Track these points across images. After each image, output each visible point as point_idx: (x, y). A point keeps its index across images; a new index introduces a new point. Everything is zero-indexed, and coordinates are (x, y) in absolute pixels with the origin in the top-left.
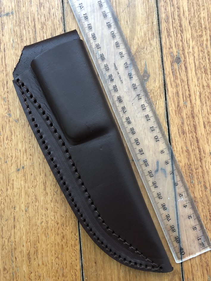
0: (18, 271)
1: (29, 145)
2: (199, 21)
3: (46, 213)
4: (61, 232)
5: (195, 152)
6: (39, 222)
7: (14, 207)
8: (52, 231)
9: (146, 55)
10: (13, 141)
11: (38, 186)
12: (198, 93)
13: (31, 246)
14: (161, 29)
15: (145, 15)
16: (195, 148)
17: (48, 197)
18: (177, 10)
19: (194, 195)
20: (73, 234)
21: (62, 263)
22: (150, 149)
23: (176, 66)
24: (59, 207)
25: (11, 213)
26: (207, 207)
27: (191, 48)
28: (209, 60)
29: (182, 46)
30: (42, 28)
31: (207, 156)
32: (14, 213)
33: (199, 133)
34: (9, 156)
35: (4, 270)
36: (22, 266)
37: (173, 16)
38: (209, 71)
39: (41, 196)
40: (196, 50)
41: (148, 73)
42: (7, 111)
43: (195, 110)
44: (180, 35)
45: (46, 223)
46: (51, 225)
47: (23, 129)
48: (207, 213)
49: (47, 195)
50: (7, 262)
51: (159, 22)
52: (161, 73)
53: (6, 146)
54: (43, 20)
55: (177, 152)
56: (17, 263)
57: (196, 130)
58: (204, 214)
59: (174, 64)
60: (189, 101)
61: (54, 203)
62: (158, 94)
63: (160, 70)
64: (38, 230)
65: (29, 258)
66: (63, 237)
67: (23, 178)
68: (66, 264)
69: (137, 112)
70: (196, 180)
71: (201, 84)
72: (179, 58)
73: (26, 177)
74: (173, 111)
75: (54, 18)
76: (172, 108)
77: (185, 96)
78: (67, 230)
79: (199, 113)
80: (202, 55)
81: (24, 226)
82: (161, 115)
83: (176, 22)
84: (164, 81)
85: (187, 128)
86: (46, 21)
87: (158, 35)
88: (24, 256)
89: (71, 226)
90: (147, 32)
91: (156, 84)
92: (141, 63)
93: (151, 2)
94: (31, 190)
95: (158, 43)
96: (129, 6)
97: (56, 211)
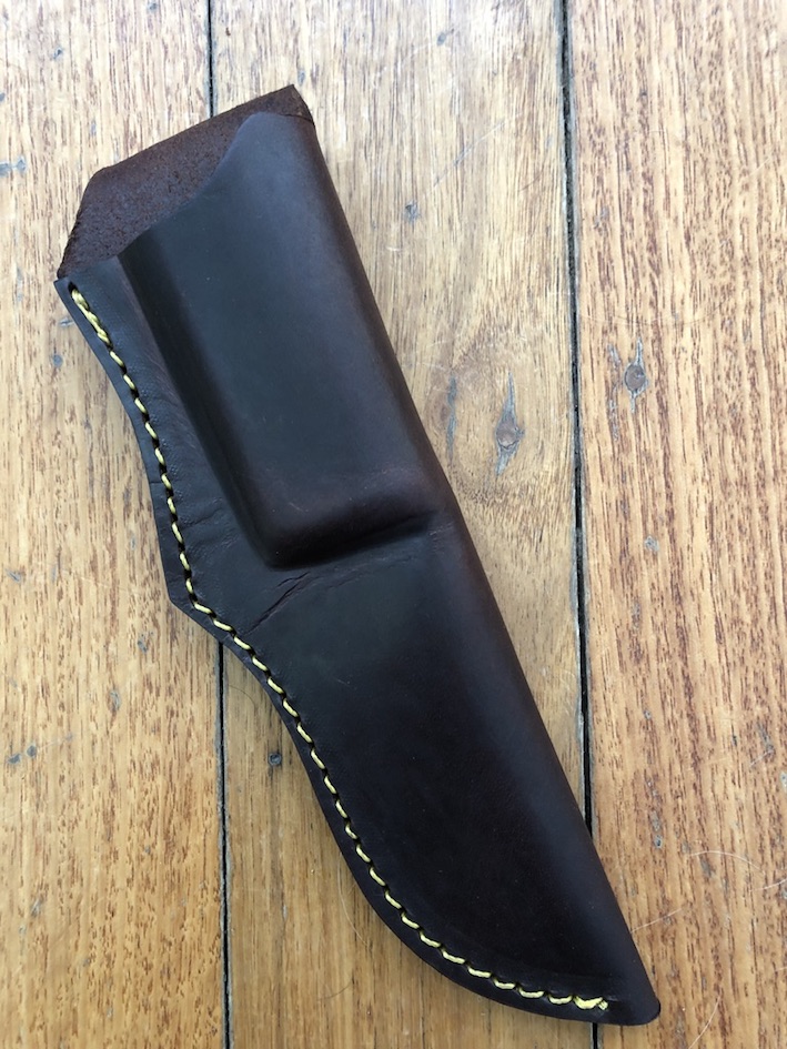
1: (58, 669)
2: (723, 233)
3: (108, 927)
4: (159, 1000)
5: (675, 733)
6: (81, 956)
8: (126, 996)
9: (515, 353)
10: (2, 652)
11: (82, 824)
12: (703, 509)
13: (46, 1042)
14: (576, 255)
15: (522, 197)
16: (677, 716)
17: (117, 868)
18: (641, 186)
19: (664, 892)
20: (203, 1008)
23: (626, 401)
24: (156, 906)
26: (710, 943)
27: (687, 332)
28: (753, 385)
29: (655, 324)
31: (721, 747)
33: (696, 658)
37: (624, 209)
38: (750, 426)
40: (706, 342)
41: (518, 421)
43: (686, 573)
44: (648, 283)
45: (106, 963)
46: (125, 971)
47: (40, 608)
48: (707, 963)
49: (116, 858)
51: (570, 225)
52: (568, 423)
55: (609, 728)
57: (684, 649)
58: (698, 969)
59: (619, 392)
60: (667, 537)
61: (139, 889)
62: (550, 504)
63: (565, 412)
64: (75, 985)
66: (166, 1019)
67: (31, 791)
70: (673, 838)
71: (717, 474)
72: (641, 372)
73: (43, 787)
74: (601, 573)
76: (599, 561)
77: (653, 517)
78: (182, 994)
79: (700, 583)
80: (727, 365)
81: (23, 968)
82: (556, 582)
83: (635, 231)
85: (652, 639)
87: (564, 279)
89: (197, 978)
90: (524, 265)
91: (546, 467)
92: (494, 382)
93: (546, 151)
94: (56, 837)
95: (564, 308)
96: (460, 163)
97: (144, 922)
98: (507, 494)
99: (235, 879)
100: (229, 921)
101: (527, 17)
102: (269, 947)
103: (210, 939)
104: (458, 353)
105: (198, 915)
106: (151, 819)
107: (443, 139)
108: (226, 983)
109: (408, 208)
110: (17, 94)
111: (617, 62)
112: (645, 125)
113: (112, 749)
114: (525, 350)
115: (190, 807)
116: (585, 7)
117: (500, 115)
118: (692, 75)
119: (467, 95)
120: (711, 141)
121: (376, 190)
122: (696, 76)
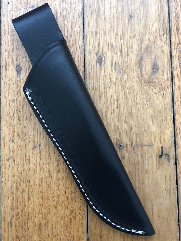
0: (29, 239)
3: (58, 189)
4: (70, 206)
6: (51, 195)
7: (29, 181)
8: (62, 205)
9: (156, 49)
10: (32, 121)
11: (51, 163)
13: (42, 217)
14: (171, 27)
15: (158, 13)
17: (60, 174)
20: (81, 209)
21: (69, 235)
22: (156, 136)
24: (70, 183)
25: (26, 186)
30: (63, 21)
32: (29, 187)
34: (28, 134)
35: (17, 238)
36: (33, 235)
39: (54, 172)
41: (158, 66)
45: (57, 197)
46: (62, 199)
49: (60, 171)
50: (20, 231)
51: (169, 20)
52: (169, 66)
53: (25, 125)
54: (64, 13)
56: (30, 232)
61: (65, 179)
62: (166, 86)
63: (169, 64)
64: (50, 203)
65: (40, 229)
66: (72, 211)
67: (39, 155)
68: (74, 236)
69: (146, 101)
73: (42, 154)
74: (178, 102)
75: (75, 12)
76: (178, 99)
78: (76, 205)
81: (37, 199)
82: (168, 104)
84: (172, 74)
86: (67, 15)
87: (168, 32)
88: (35, 227)
89: (80, 201)
90: (158, 29)
91: (165, 77)
92: (151, 56)
93: (163, 2)
94: (45, 166)
95: (168, 39)
96: (143, 5)
97: (67, 187)
98: (155, 83)
104: (143, 49)
109: (130, 15)
114: (159, 49)
121: (122, 11)
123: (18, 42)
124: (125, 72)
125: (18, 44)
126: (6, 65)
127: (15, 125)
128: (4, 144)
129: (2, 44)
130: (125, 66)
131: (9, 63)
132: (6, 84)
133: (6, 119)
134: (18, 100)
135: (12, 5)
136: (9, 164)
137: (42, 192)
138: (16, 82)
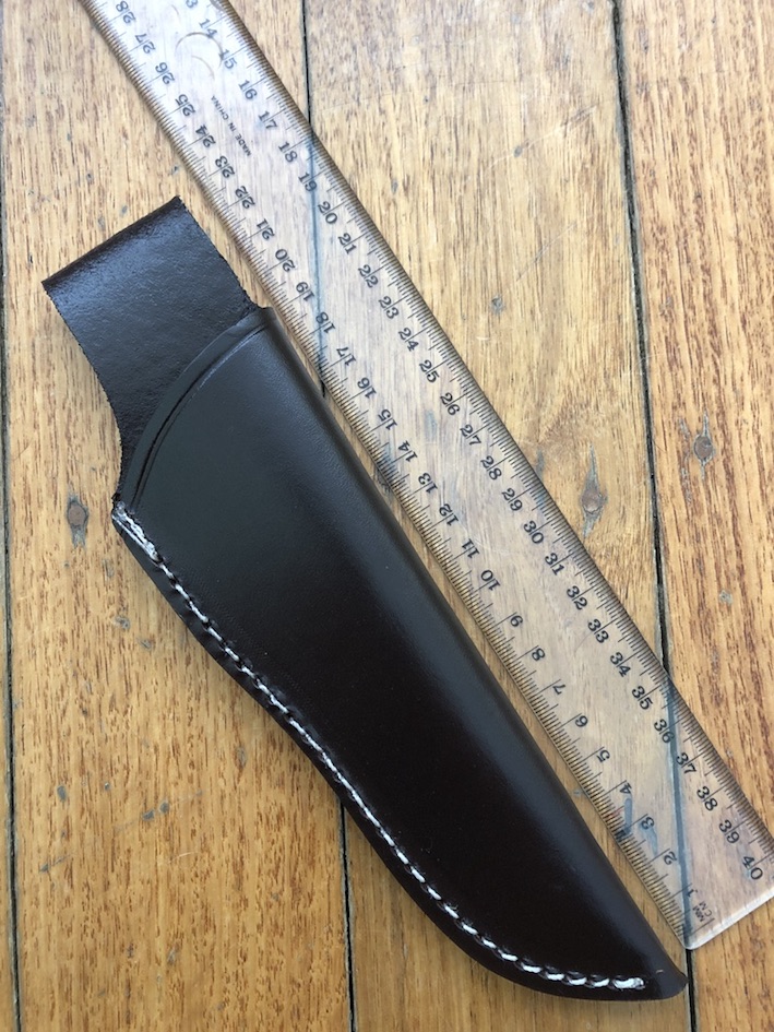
1: (188, 729)
3: (240, 971)
5: (755, 768)
6: (215, 1000)
7: (127, 947)
9: (595, 428)
10: (134, 716)
11: (213, 874)
12: (770, 564)
14: (646, 340)
15: (595, 289)
16: (756, 754)
17: (247, 915)
18: (701, 277)
23: (696, 469)
24: (284, 949)
27: (748, 406)
29: (719, 398)
32: (127, 970)
33: (770, 700)
34: (118, 766)
37: (687, 298)
40: (765, 414)
41: (601, 489)
42: (113, 609)
43: (757, 623)
44: (711, 363)
45: (239, 1006)
46: (257, 1014)
47: (169, 674)
49: (246, 905)
51: (639, 312)
52: (645, 490)
53: (106, 730)
57: (759, 693)
59: (690, 461)
60: (739, 591)
61: (268, 935)
62: (633, 564)
63: (643, 479)
64: (210, 1029)
67: (165, 846)
69: (562, 623)
72: (708, 442)
73: (176, 841)
74: (682, 625)
76: (680, 615)
77: (725, 572)
79: (770, 631)
81: (161, 1015)
83: (697, 317)
85: (729, 684)
87: (636, 361)
90: (599, 350)
91: (628, 530)
92: (577, 454)
93: (615, 248)
94: (190, 887)
95: (637, 387)
96: (539, 260)
98: (594, 556)
99: (358, 922)
100: (353, 961)
101: (593, 131)
102: (391, 985)
103: (337, 980)
104: (544, 430)
105: (324, 957)
106: (278, 867)
107: (523, 240)
108: (352, 1021)
109: (494, 301)
110: (138, 206)
111: (674, 169)
112: (701, 224)
113: (239, 803)
114: (604, 425)
115: (313, 855)
116: (643, 122)
117: (572, 218)
118: (740, 180)
119: (543, 198)
120: (760, 237)
121: (465, 286)
122: (744, 181)
123: (73, 410)
124: (480, 515)
125: (73, 417)
126: (28, 498)
127: (69, 734)
128: (27, 807)
129: (12, 420)
130: (480, 494)
131: (40, 491)
132: (32, 575)
133: (33, 710)
134: (78, 636)
135: (45, 267)
136: (49, 883)
137: (181, 987)
138: (70, 564)
